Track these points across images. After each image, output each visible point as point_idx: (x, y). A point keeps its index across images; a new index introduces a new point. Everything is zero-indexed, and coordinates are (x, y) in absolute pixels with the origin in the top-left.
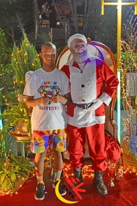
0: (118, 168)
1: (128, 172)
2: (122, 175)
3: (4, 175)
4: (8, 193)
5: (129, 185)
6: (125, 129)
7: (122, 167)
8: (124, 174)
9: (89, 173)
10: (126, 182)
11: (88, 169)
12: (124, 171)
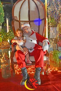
0: (47, 68)
1: (53, 71)
5: (55, 78)
6: (51, 46)
7: (49, 68)
8: (51, 72)
9: (31, 71)
10: (53, 76)
11: (30, 70)
12: (51, 70)
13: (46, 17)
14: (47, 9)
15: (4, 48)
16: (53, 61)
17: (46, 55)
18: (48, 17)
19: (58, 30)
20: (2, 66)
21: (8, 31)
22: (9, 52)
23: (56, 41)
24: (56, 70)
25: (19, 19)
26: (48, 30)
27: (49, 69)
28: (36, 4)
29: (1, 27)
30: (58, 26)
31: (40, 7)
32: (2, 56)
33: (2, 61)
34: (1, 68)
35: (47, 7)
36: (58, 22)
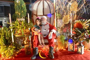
1: (60, 49)
2: (58, 50)
3: (7, 50)
4: (9, 58)
5: (62, 54)
6: (59, 32)
10: (60, 53)
13: (55, 13)
14: (56, 7)
15: (26, 34)
16: (60, 43)
17: (55, 38)
18: (56, 12)
19: (63, 21)
20: (25, 46)
21: (29, 22)
22: (30, 36)
23: (62, 29)
24: (63, 48)
25: (37, 14)
26: (57, 21)
27: (57, 48)
28: (48, 4)
29: (24, 19)
30: (63, 19)
31: (51, 6)
32: (25, 39)
33: (25, 43)
34: (25, 48)
35: (56, 6)
36: (63, 16)
